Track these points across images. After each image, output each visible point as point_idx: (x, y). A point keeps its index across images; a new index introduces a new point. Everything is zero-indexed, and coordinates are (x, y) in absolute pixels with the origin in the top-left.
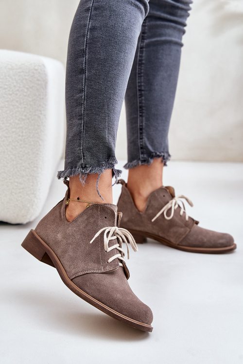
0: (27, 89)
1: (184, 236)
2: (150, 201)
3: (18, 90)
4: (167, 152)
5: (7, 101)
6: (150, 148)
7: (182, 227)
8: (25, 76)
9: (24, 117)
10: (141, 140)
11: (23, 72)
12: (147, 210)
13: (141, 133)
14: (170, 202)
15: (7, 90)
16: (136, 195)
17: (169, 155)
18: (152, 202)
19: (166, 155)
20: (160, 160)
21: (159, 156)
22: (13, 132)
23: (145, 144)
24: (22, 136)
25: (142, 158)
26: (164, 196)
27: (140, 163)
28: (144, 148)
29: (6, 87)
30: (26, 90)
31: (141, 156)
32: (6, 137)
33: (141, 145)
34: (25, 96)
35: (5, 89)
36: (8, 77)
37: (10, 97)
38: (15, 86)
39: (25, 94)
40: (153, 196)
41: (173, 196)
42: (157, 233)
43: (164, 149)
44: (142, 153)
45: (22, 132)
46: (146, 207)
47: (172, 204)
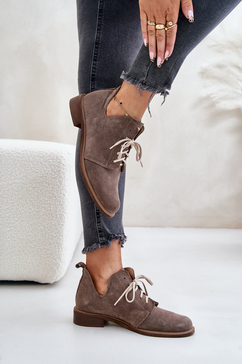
0: (54, 172)
1: (144, 319)
2: (111, 284)
3: (47, 174)
4: (123, 234)
5: (38, 183)
6: (108, 230)
7: (142, 310)
8: (53, 162)
9: (51, 195)
10: (99, 224)
11: (52, 159)
12: (108, 292)
13: (98, 217)
14: (131, 284)
15: (38, 174)
16: (97, 278)
17: (125, 237)
18: (113, 284)
19: (123, 236)
20: (117, 241)
21: (116, 238)
22: (43, 207)
23: (103, 227)
24: (50, 211)
25: (101, 241)
26: (124, 278)
27: (100, 246)
28: (102, 231)
29: (38, 171)
30: (54, 174)
31: (100, 239)
32: (37, 211)
33: (99, 228)
34: (53, 178)
35: (37, 173)
36: (39, 163)
37: (41, 179)
38: (45, 170)
39: (53, 176)
40: (114, 278)
41: (133, 278)
42: (117, 316)
43: (120, 231)
44: (101, 236)
45: (50, 207)
46: (107, 290)
47: (132, 287)
